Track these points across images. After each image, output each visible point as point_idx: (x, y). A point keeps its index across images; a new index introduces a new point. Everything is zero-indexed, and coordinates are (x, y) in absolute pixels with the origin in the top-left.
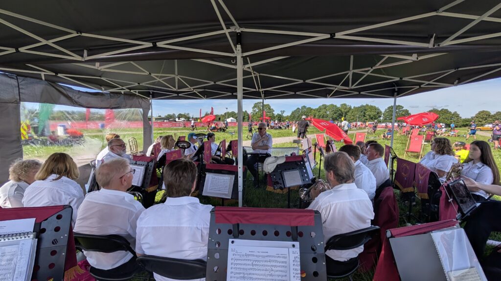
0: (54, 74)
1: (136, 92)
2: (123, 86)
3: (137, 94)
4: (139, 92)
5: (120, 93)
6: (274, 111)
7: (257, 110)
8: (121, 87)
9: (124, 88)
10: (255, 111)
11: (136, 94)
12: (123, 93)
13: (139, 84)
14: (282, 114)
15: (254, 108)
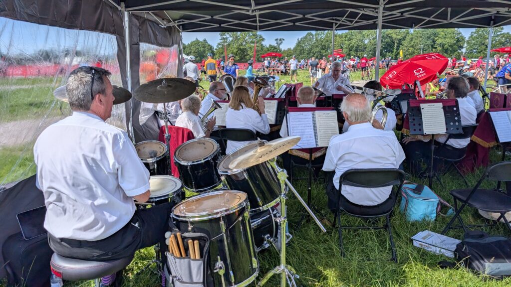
10: (225, 40)
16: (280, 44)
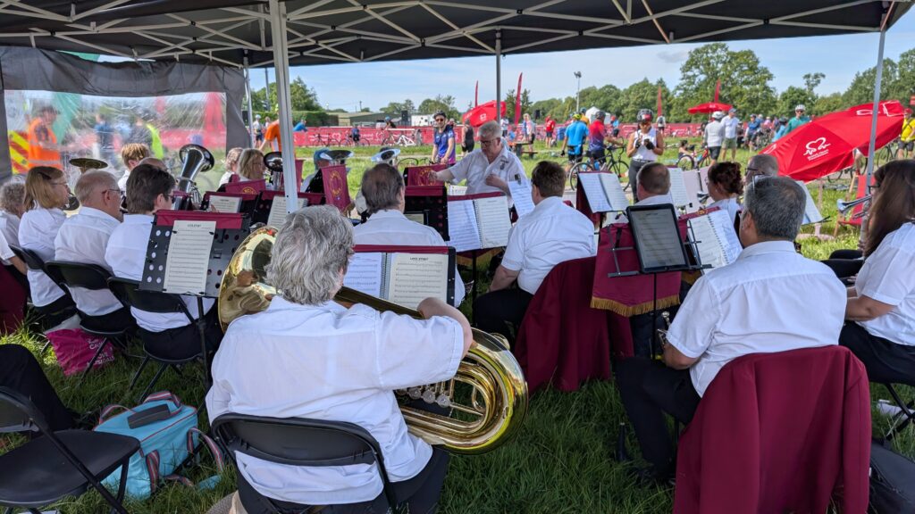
0: (49, 34)
1: (207, 53)
2: (176, 43)
3: (211, 57)
4: (214, 54)
5: (172, 60)
6: (770, 77)
7: (703, 77)
8: (172, 46)
9: (179, 46)
10: (690, 80)
11: (208, 59)
12: (178, 58)
13: (195, 38)
14: (812, 87)
15: (687, 67)
16: (813, 85)
